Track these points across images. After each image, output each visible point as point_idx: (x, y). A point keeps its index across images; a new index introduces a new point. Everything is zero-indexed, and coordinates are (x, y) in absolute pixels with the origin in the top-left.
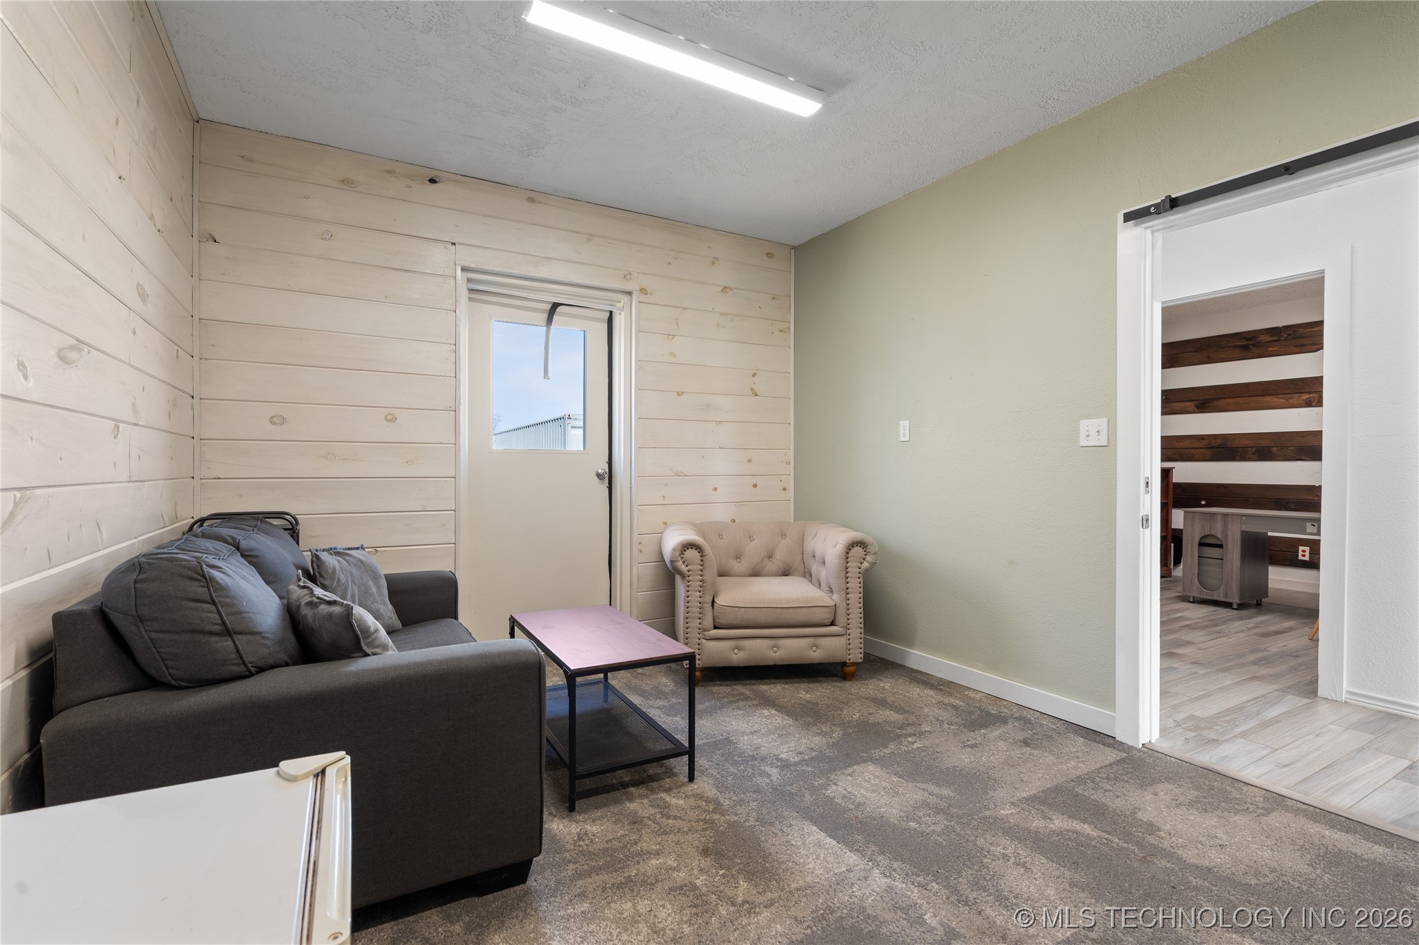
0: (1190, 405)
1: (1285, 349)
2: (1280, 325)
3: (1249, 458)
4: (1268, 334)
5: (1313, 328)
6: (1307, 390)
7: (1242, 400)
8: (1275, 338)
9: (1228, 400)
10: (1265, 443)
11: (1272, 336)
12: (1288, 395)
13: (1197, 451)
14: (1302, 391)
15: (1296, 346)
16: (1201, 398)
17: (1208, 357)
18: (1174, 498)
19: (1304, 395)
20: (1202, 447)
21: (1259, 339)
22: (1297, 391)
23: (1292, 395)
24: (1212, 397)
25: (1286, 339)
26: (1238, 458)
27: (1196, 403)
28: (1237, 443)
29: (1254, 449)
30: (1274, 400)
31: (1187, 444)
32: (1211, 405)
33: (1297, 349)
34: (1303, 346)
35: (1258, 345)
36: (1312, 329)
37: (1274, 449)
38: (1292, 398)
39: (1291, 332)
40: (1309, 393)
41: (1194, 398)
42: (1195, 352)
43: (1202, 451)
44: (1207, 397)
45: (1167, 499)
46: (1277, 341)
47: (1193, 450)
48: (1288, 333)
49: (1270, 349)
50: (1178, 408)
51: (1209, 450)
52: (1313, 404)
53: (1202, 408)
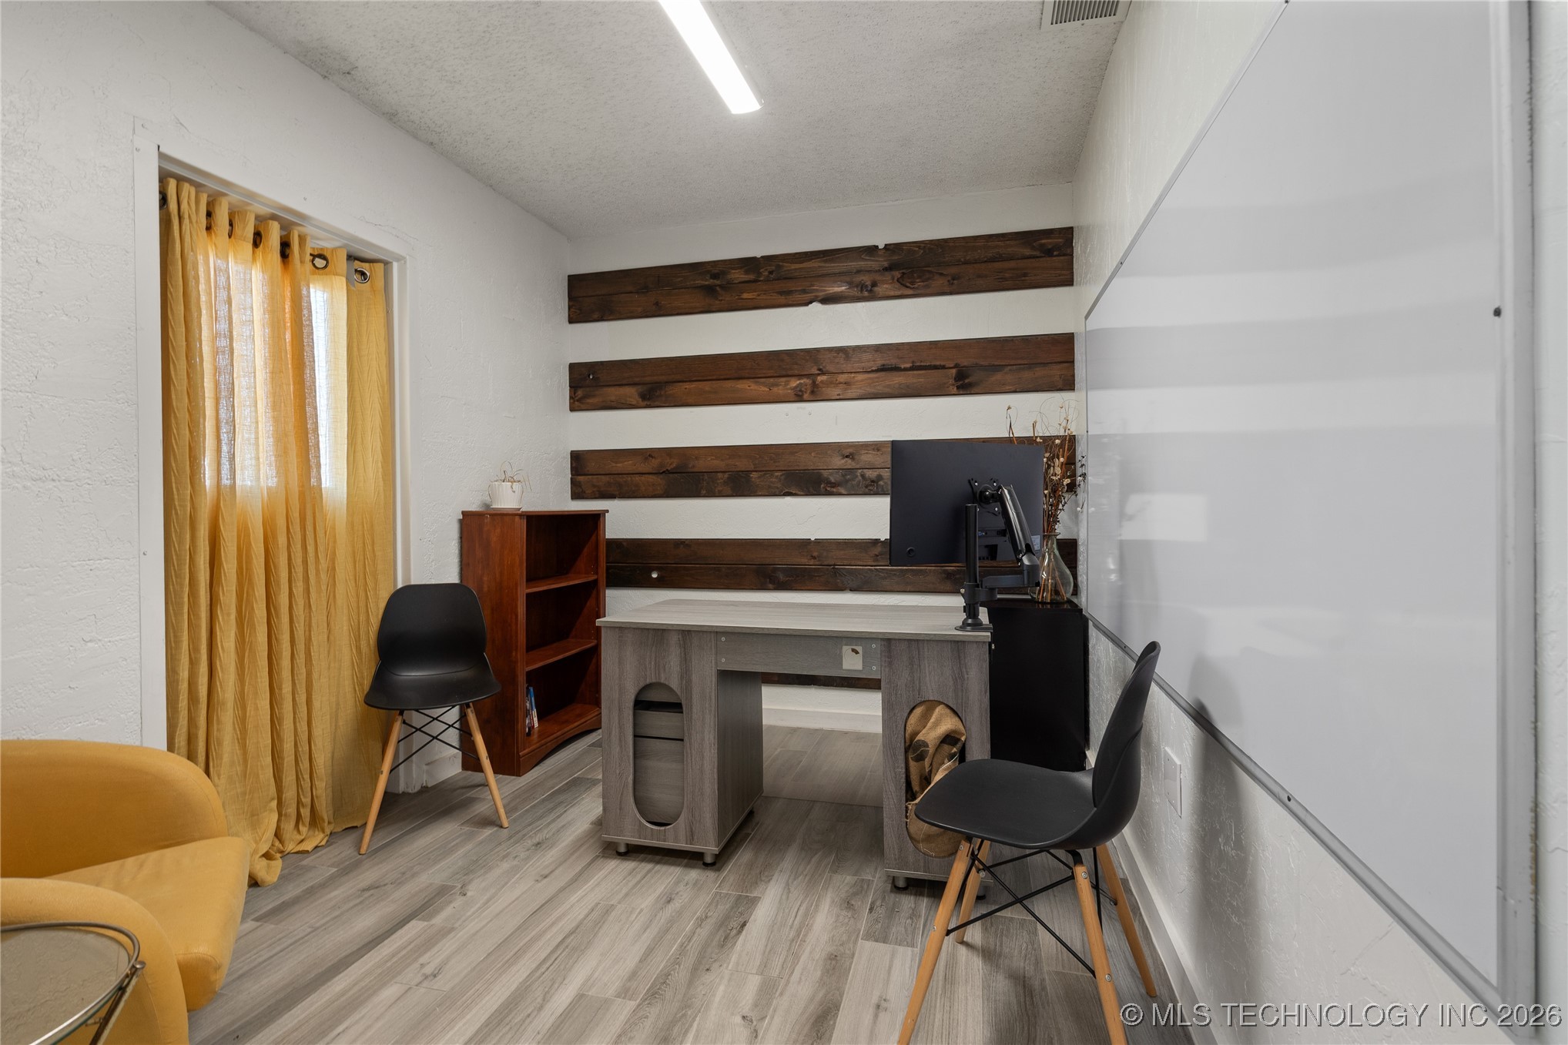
0: (631, 392)
1: (764, 297)
2: (758, 252)
3: (720, 492)
4: (741, 268)
5: (802, 263)
6: (796, 372)
7: (707, 386)
8: (752, 277)
9: (687, 386)
10: (742, 465)
11: (747, 272)
12: (772, 380)
13: (643, 478)
14: (790, 373)
15: (781, 293)
16: (648, 379)
17: (657, 304)
18: (608, 568)
19: (793, 379)
20: (651, 471)
21: (729, 277)
22: (784, 373)
23: (776, 380)
24: (663, 378)
25: (767, 280)
26: (704, 492)
27: (640, 388)
28: (701, 465)
29: (726, 475)
30: (754, 387)
31: (627, 465)
32: (663, 393)
33: (782, 299)
34: (789, 293)
35: (728, 287)
36: (801, 266)
37: (754, 475)
38: (777, 385)
39: (773, 268)
40: (800, 376)
41: (637, 380)
42: (637, 293)
43: (652, 478)
44: (656, 379)
45: (597, 573)
46: (755, 281)
47: (637, 478)
48: (770, 268)
49: (745, 296)
50: (613, 398)
51: (661, 476)
52: (806, 396)
53: (649, 399)
